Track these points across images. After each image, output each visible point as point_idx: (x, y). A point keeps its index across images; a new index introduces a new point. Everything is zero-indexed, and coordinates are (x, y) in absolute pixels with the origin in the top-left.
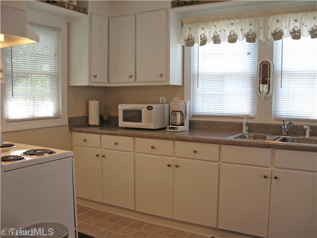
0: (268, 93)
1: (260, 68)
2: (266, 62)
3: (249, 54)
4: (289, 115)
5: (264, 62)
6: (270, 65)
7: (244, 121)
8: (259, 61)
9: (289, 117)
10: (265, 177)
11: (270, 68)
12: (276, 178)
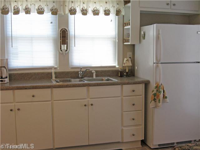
0: (66, 50)
1: (60, 33)
2: (65, 29)
3: (51, 23)
4: (80, 64)
5: (63, 29)
6: (67, 31)
7: (53, 71)
8: (59, 28)
9: (81, 66)
10: (85, 105)
11: (67, 33)
12: (92, 105)
